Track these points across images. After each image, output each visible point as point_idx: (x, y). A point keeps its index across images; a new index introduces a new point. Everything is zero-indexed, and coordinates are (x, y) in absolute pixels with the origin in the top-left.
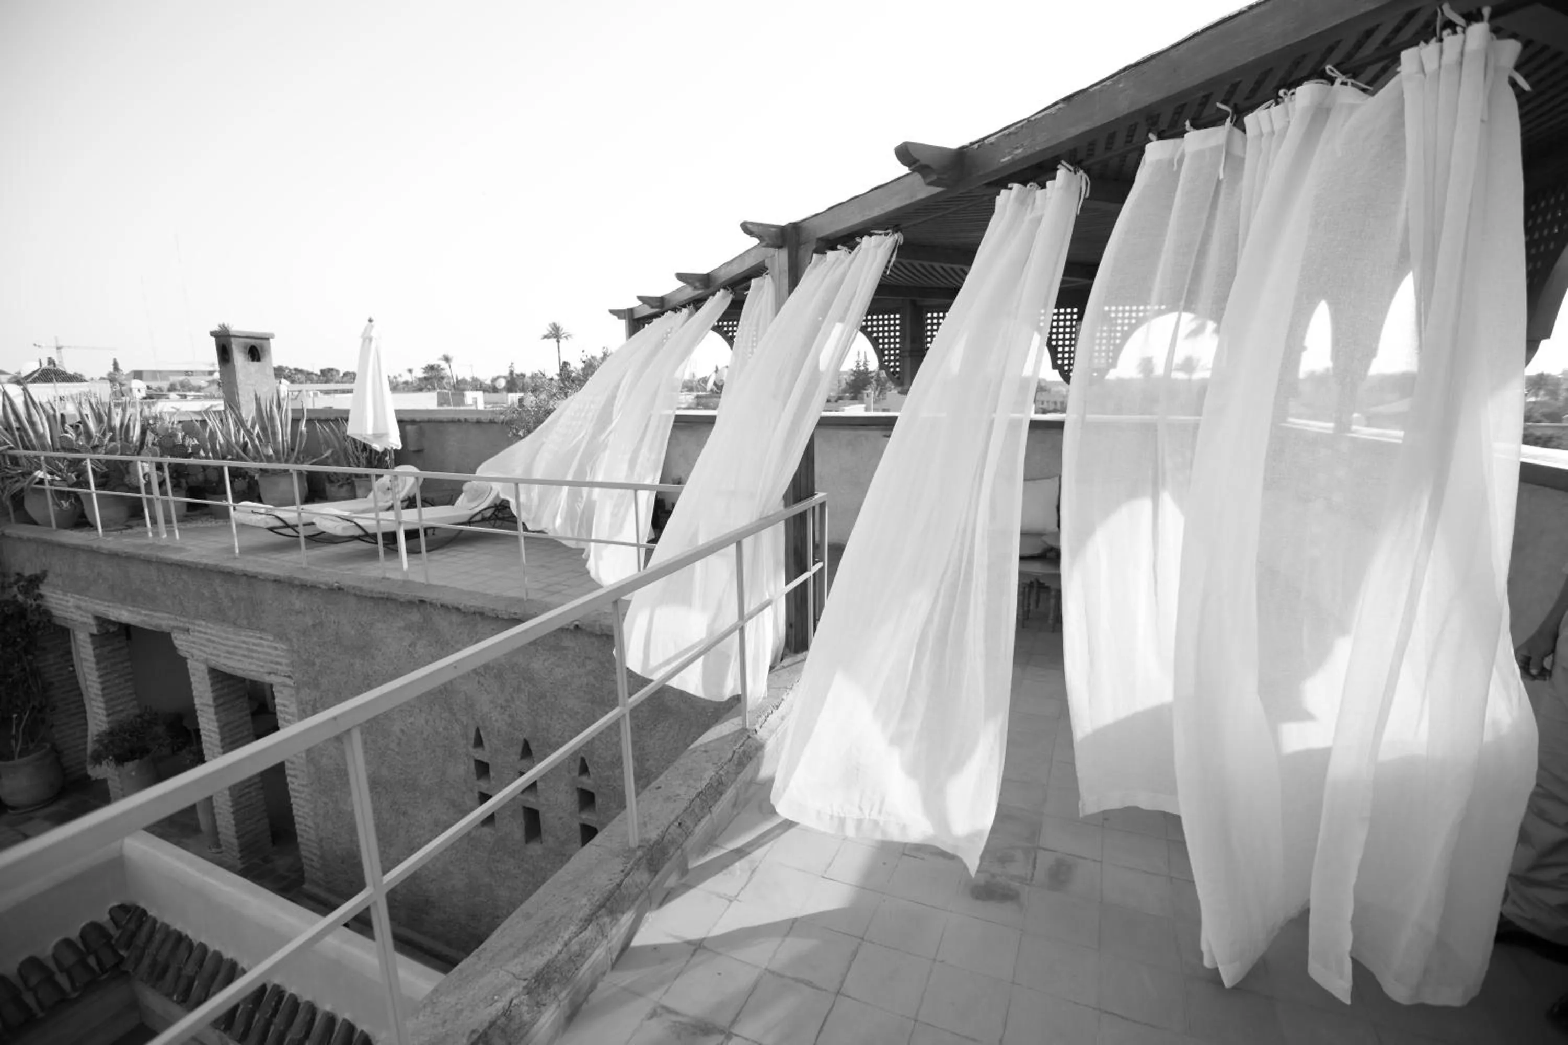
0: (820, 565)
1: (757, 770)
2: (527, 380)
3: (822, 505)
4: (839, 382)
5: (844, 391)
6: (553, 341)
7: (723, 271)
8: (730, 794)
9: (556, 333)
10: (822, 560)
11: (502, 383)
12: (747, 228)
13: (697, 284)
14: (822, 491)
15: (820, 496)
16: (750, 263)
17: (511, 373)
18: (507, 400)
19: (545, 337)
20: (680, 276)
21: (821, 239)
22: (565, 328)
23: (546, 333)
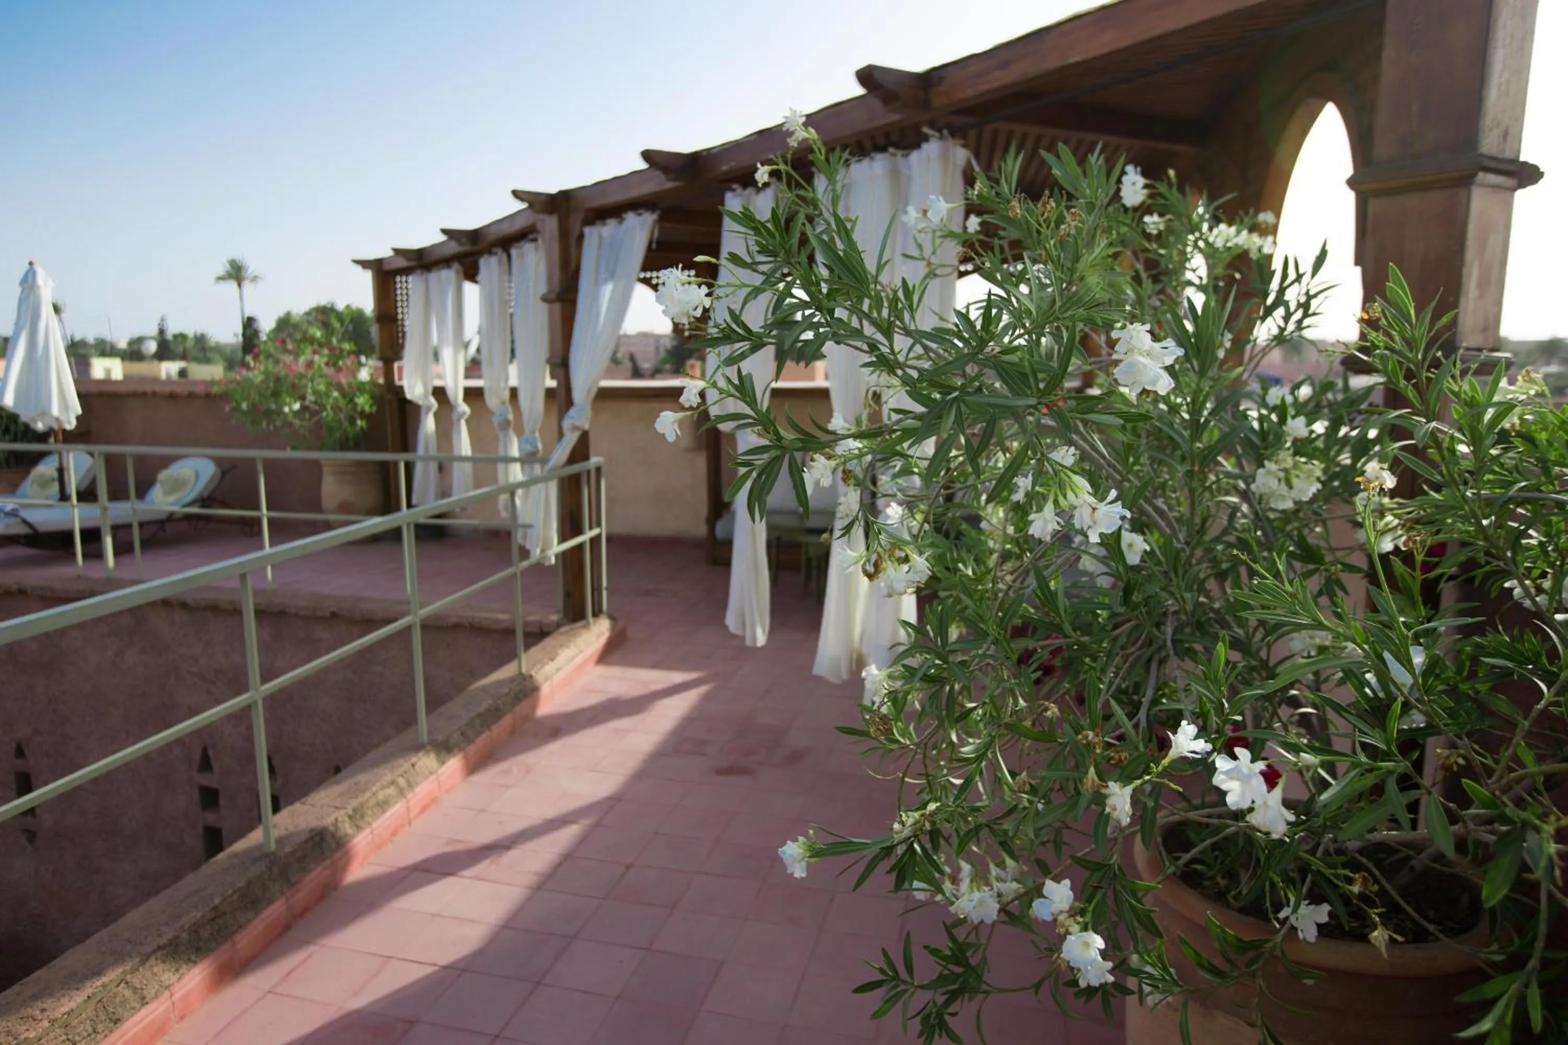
0: (596, 531)
1: (534, 706)
2: (190, 344)
3: (598, 470)
4: (657, 348)
5: (664, 362)
6: (233, 285)
7: (493, 230)
8: (507, 720)
9: (236, 273)
10: (599, 525)
11: (152, 347)
12: (516, 194)
13: (464, 240)
14: (597, 455)
15: (594, 460)
16: (520, 225)
17: (162, 332)
18: (160, 371)
19: (220, 278)
20: (444, 231)
21: (588, 210)
22: (252, 268)
23: (221, 272)
